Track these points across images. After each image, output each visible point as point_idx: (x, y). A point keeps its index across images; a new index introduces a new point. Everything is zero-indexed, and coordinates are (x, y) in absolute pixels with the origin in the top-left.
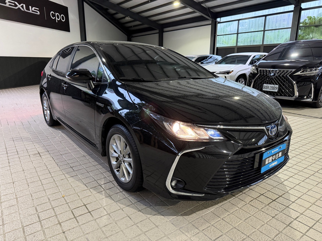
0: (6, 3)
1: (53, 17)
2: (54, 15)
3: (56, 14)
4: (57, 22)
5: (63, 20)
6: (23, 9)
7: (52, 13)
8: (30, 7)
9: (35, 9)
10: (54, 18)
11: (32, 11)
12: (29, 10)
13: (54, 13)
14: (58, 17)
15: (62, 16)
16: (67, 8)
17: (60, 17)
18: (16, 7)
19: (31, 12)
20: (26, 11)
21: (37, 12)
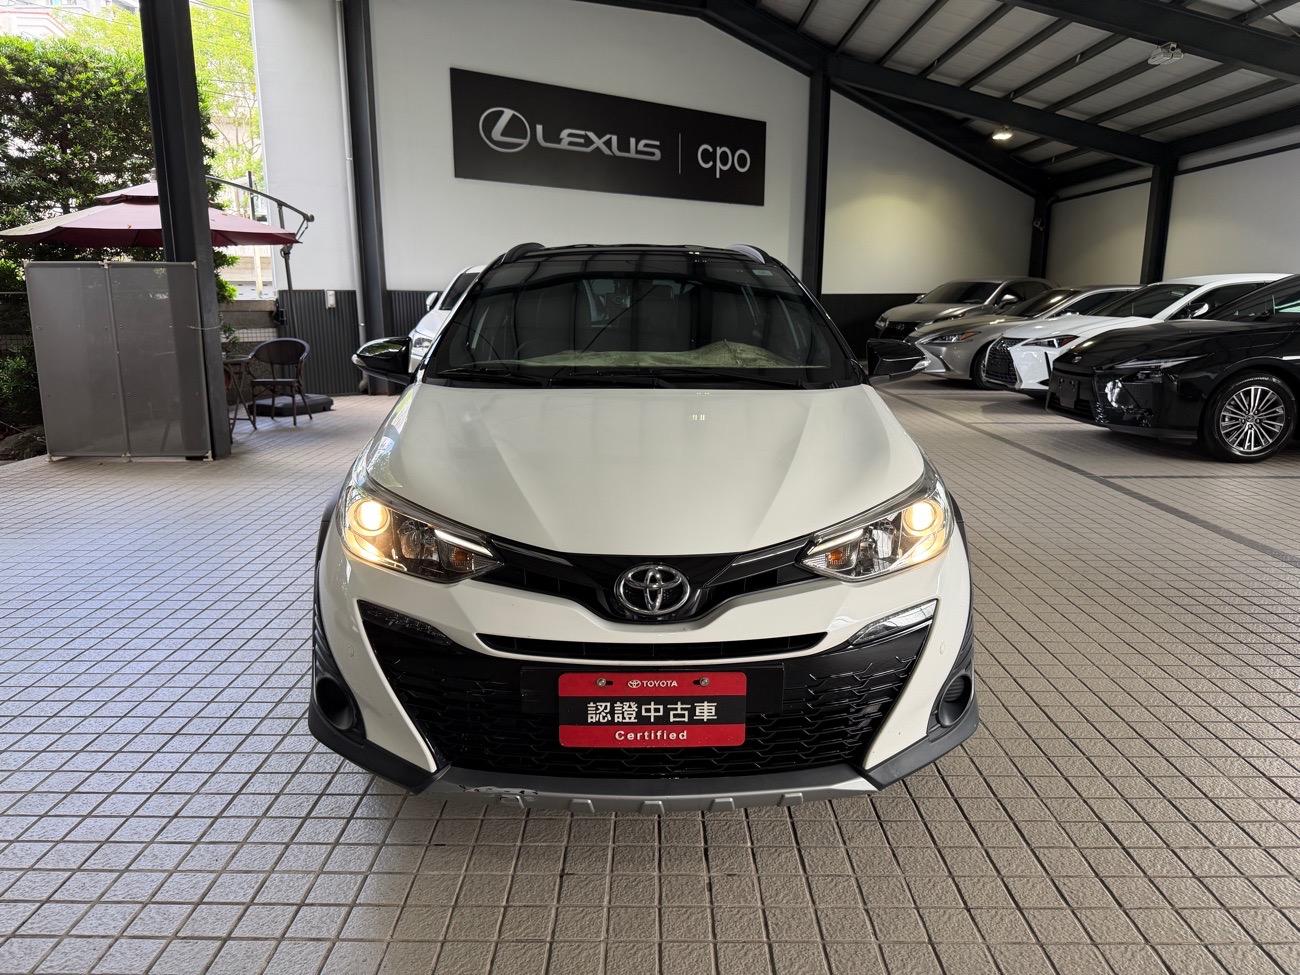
0: (561, 139)
1: (706, 162)
2: (708, 156)
3: (719, 151)
4: (718, 176)
5: (742, 165)
6: (611, 150)
7: (705, 150)
8: (633, 141)
9: (646, 145)
10: (711, 163)
11: (638, 152)
12: (628, 151)
13: (711, 150)
14: (725, 160)
15: (742, 155)
16: (765, 123)
17: (733, 159)
18: (588, 147)
19: (632, 154)
20: (618, 153)
21: (653, 154)
